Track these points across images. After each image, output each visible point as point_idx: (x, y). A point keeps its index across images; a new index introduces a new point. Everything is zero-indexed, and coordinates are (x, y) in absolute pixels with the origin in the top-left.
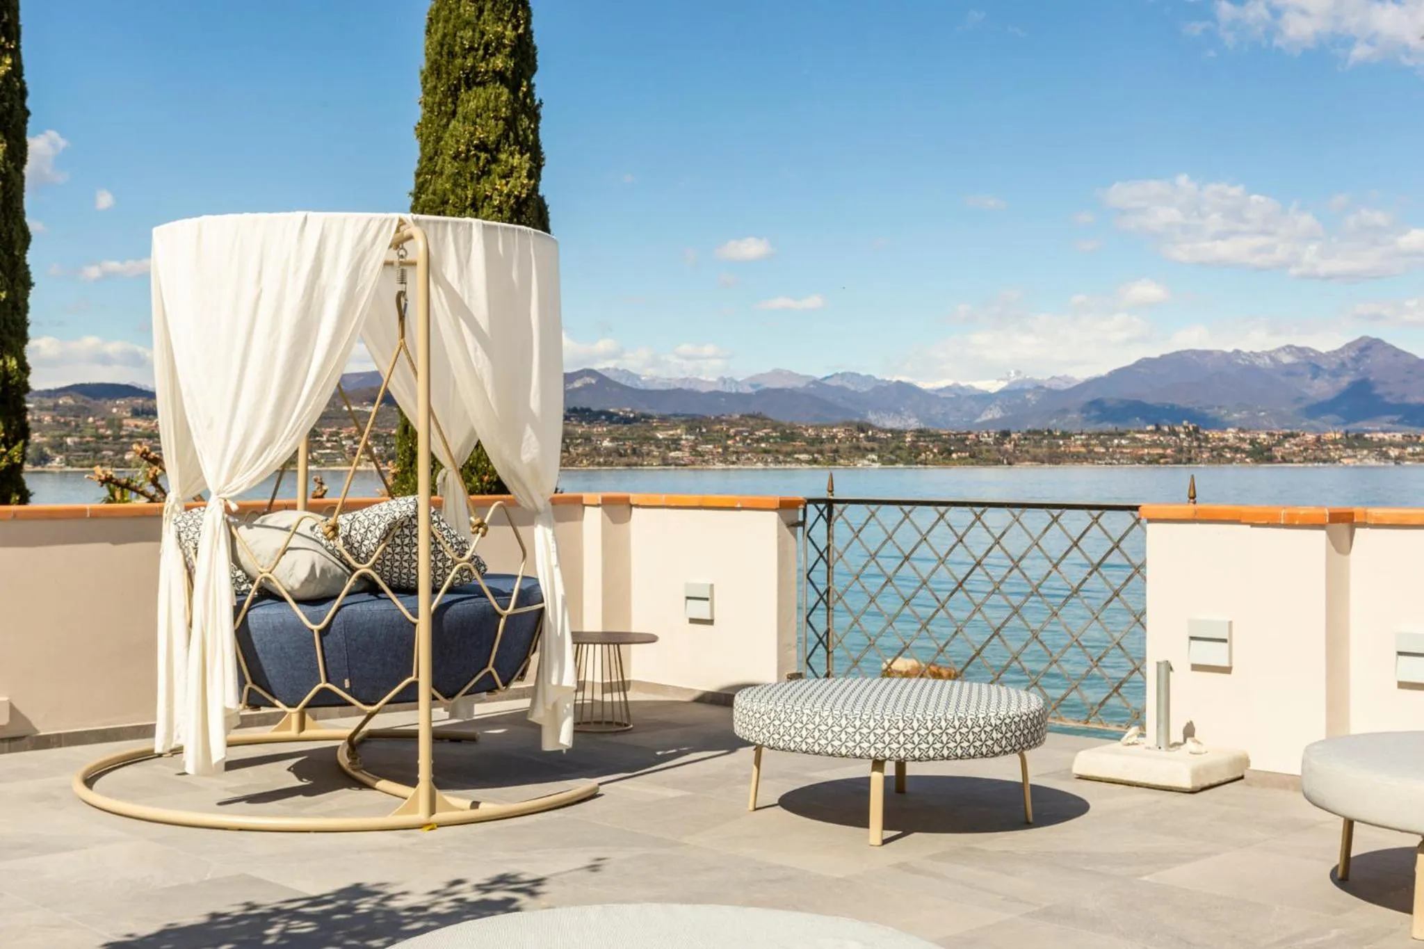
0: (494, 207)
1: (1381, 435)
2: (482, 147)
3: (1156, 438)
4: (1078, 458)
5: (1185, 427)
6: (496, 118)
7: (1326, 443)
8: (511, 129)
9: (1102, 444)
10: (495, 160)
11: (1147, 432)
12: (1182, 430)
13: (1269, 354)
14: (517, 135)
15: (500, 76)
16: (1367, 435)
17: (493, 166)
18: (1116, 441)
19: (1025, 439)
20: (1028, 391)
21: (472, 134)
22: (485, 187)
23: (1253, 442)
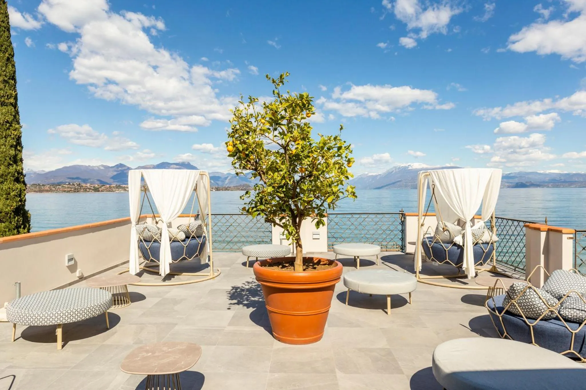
0: (12, 138)
1: (124, 186)
2: (7, 122)
3: (69, 186)
4: (47, 191)
5: (77, 183)
6: (11, 115)
7: (111, 187)
8: (15, 118)
9: (54, 187)
10: (11, 126)
11: (67, 185)
12: (76, 184)
13: (97, 167)
14: (16, 119)
15: (11, 104)
16: (121, 186)
17: (11, 127)
18: (58, 187)
19: (32, 186)
20: (32, 174)
21: (5, 118)
22: (8, 132)
23: (94, 187)
